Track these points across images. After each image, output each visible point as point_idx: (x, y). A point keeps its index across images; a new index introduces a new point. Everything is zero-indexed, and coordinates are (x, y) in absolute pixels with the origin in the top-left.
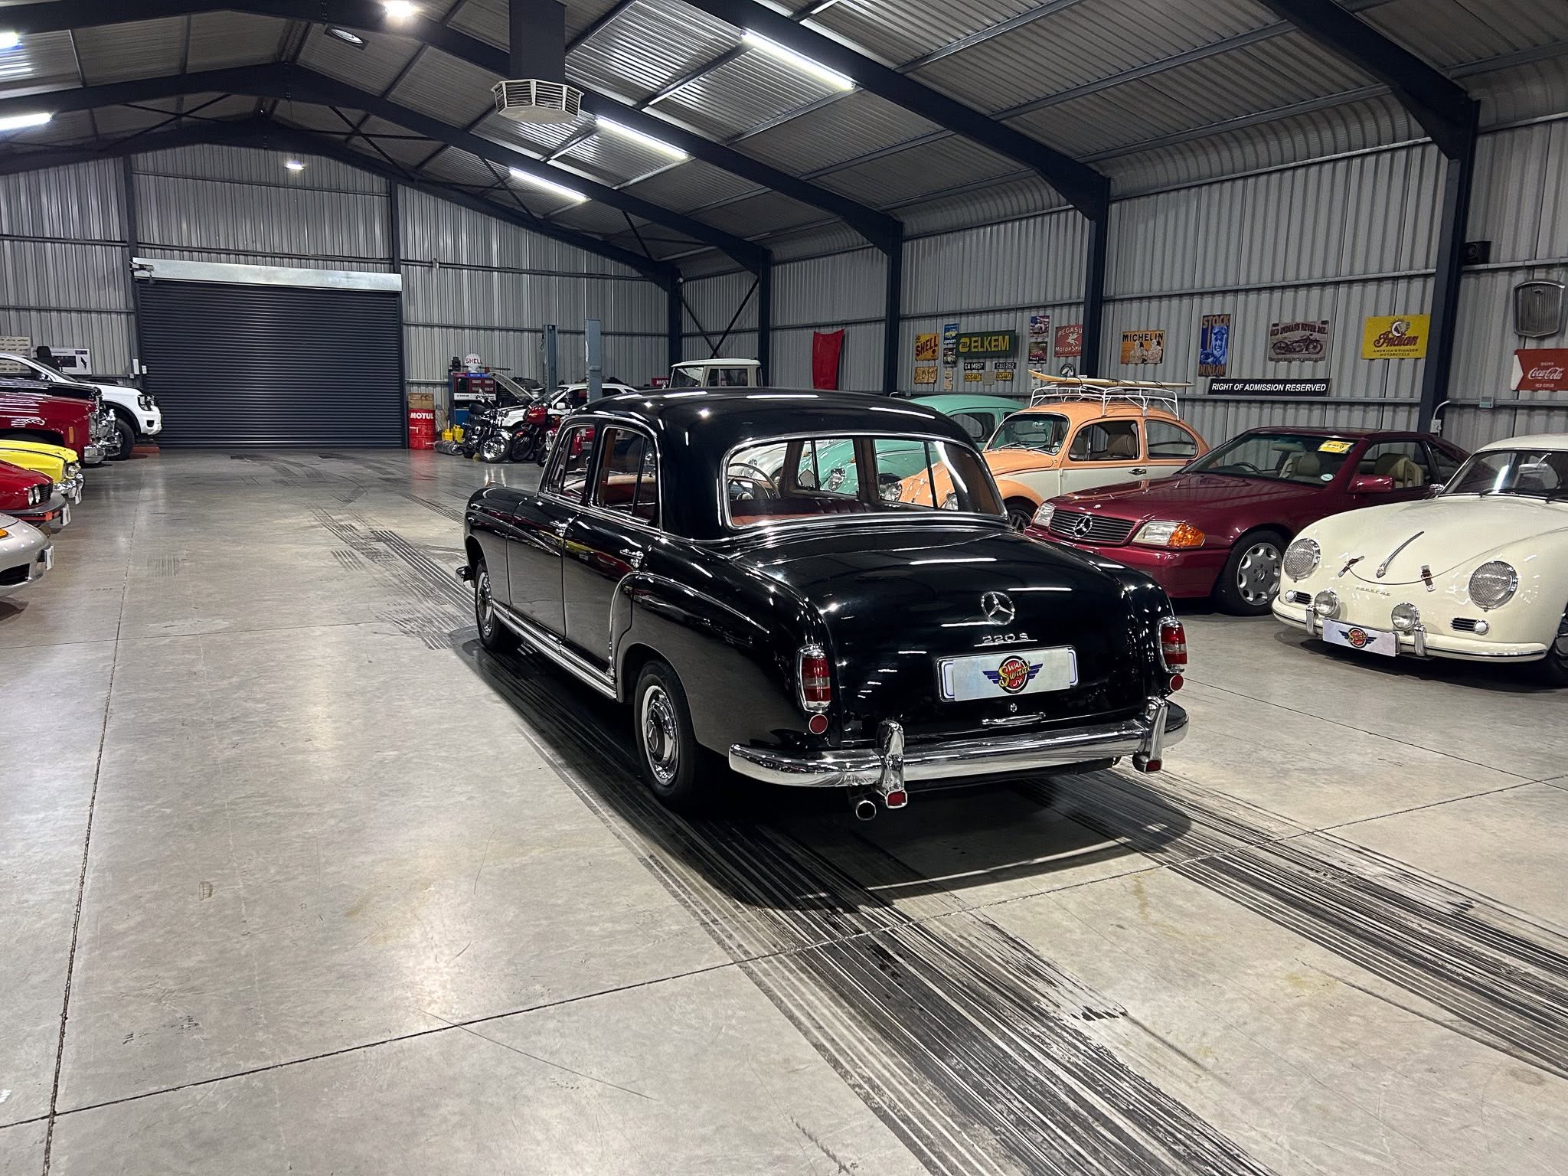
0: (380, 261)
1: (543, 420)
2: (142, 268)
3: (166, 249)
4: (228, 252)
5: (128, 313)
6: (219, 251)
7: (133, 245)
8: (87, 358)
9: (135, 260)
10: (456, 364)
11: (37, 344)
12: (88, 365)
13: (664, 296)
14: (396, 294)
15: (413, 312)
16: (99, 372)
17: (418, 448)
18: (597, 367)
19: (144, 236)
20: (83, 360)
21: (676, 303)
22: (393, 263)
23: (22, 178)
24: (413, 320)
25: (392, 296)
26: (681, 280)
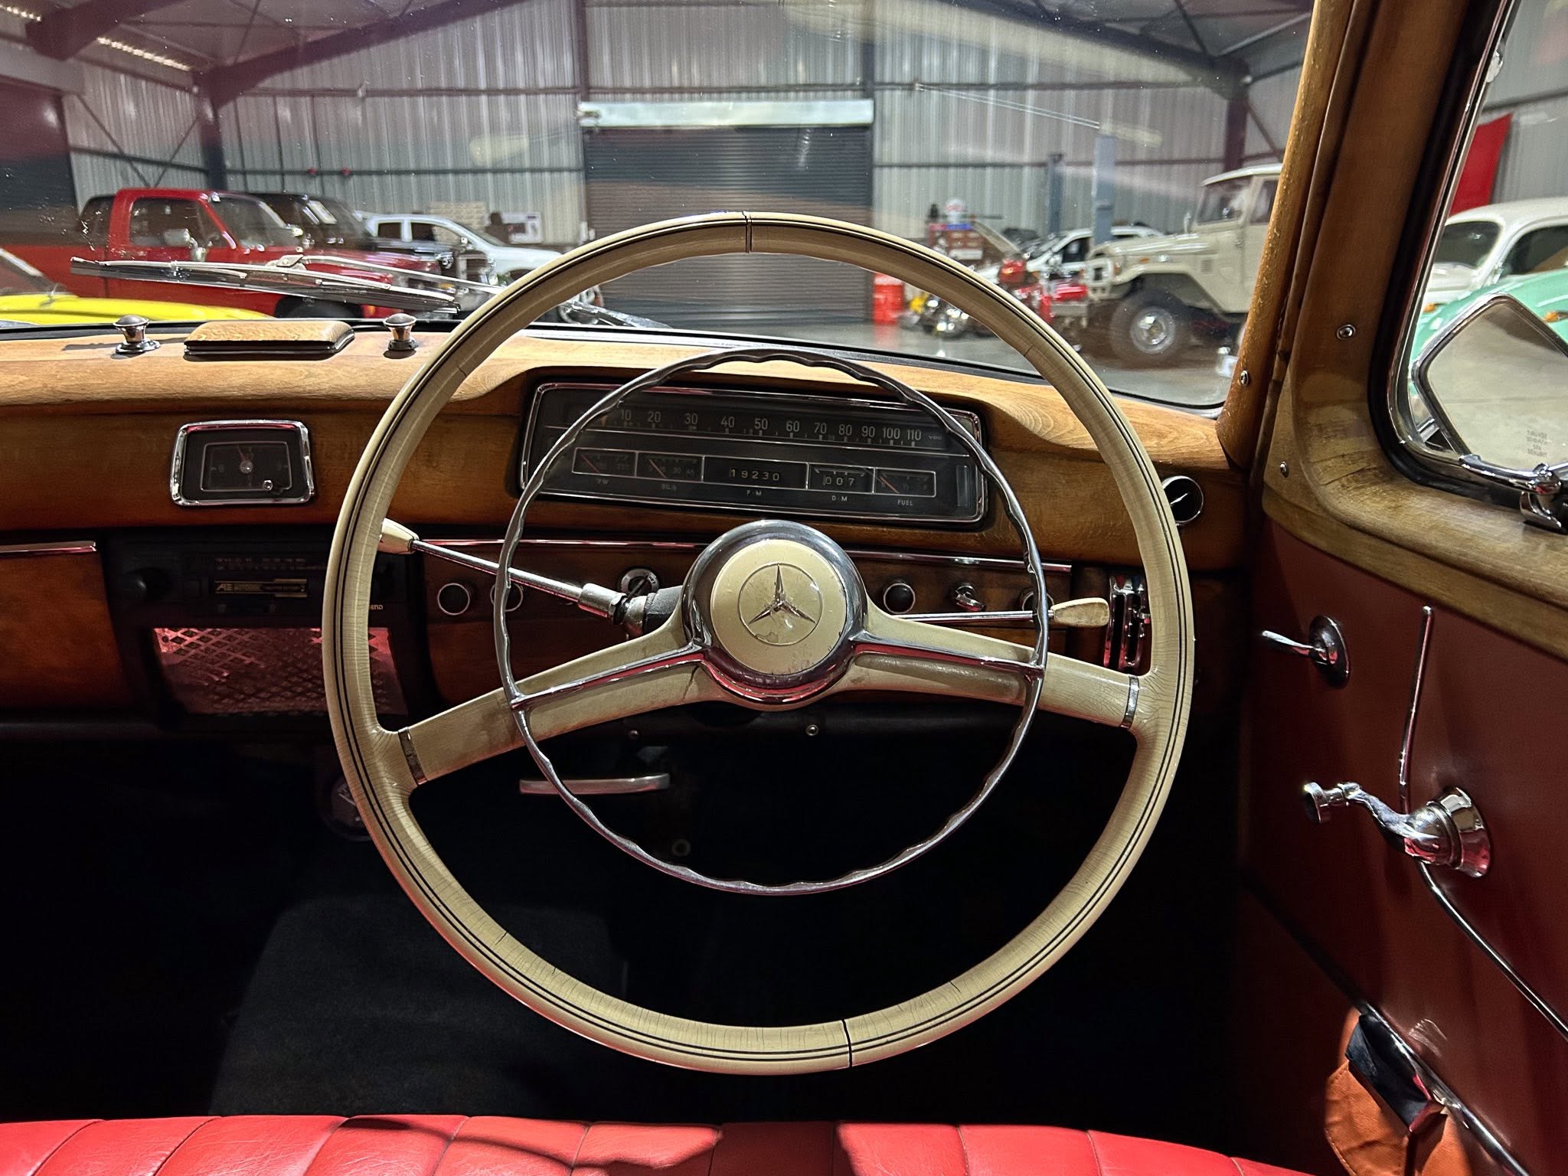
0: (851, 87)
1: (1020, 278)
2: (588, 114)
3: (617, 92)
4: (680, 90)
5: (578, 170)
6: (671, 90)
7: (585, 89)
8: (537, 223)
9: (584, 107)
10: (934, 214)
11: (492, 209)
12: (539, 231)
13: (1220, 106)
14: (865, 128)
15: (887, 148)
16: (550, 240)
17: (882, 322)
18: (1106, 203)
19: (595, 81)
20: (533, 227)
21: (1239, 115)
22: (867, 88)
23: (477, 24)
24: (886, 160)
25: (861, 132)
26: (1248, 79)
